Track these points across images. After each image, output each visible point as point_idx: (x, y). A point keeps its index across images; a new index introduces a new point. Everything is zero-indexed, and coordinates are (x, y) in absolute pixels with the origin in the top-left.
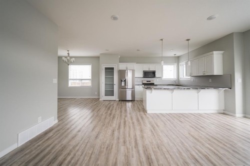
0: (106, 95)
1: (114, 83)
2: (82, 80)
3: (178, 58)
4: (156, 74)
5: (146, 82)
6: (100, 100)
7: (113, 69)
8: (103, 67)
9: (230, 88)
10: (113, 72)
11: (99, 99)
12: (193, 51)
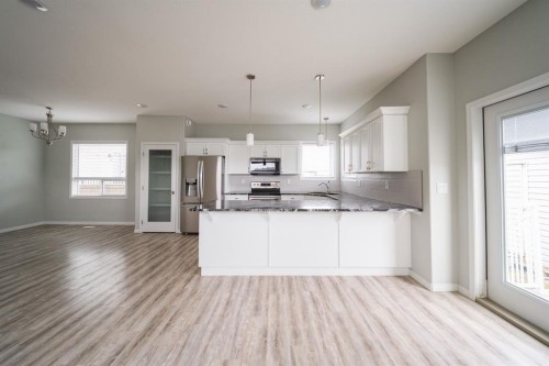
0: (150, 220)
1: (173, 189)
2: (103, 180)
3: (339, 126)
4: (282, 165)
5: (260, 187)
6: (136, 231)
7: (169, 153)
8: (146, 148)
9: (421, 210)
10: (170, 160)
11: (133, 227)
12: (361, 108)
